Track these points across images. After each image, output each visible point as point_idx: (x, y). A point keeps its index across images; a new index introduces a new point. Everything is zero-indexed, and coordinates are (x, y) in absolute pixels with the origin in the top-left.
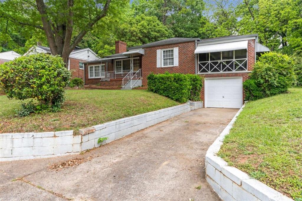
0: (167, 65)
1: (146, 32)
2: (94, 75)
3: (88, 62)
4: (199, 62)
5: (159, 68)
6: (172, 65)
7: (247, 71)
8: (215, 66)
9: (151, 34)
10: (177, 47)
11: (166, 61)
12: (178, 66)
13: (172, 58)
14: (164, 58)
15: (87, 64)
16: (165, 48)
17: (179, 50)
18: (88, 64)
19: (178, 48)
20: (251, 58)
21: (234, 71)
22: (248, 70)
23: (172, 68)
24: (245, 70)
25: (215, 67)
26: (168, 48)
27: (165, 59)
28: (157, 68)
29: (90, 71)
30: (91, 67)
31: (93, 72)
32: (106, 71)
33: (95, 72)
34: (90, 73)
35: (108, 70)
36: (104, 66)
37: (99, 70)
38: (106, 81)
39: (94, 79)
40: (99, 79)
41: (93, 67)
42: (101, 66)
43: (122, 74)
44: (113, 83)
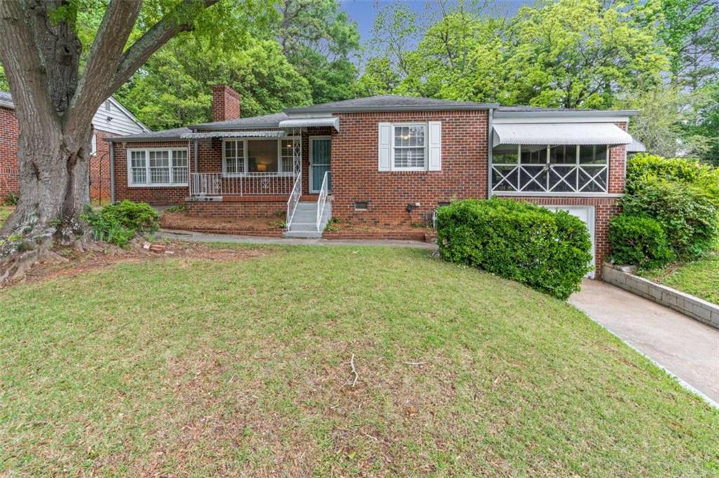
0: (406, 166)
1: (266, 75)
2: (148, 176)
3: (119, 137)
4: (492, 166)
5: (385, 172)
6: (418, 166)
7: (605, 194)
8: (533, 176)
9: (274, 80)
10: (438, 120)
11: (402, 154)
12: (440, 172)
13: (419, 149)
14: (397, 147)
15: (120, 143)
16: (401, 121)
17: (443, 128)
18: (124, 144)
19: (440, 123)
20: (617, 164)
21: (577, 193)
22: (609, 192)
23: (423, 174)
24: (603, 191)
25: (533, 179)
26: (411, 121)
27: (400, 149)
28: (379, 173)
29: (133, 165)
30: (138, 153)
31: (144, 169)
32: (192, 167)
33: (152, 169)
34: (132, 170)
35: (198, 166)
36: (185, 152)
37: (166, 163)
38: (209, 200)
39: (151, 189)
40: (166, 189)
41: (144, 153)
42: (174, 153)
43: (247, 179)
44: (234, 206)
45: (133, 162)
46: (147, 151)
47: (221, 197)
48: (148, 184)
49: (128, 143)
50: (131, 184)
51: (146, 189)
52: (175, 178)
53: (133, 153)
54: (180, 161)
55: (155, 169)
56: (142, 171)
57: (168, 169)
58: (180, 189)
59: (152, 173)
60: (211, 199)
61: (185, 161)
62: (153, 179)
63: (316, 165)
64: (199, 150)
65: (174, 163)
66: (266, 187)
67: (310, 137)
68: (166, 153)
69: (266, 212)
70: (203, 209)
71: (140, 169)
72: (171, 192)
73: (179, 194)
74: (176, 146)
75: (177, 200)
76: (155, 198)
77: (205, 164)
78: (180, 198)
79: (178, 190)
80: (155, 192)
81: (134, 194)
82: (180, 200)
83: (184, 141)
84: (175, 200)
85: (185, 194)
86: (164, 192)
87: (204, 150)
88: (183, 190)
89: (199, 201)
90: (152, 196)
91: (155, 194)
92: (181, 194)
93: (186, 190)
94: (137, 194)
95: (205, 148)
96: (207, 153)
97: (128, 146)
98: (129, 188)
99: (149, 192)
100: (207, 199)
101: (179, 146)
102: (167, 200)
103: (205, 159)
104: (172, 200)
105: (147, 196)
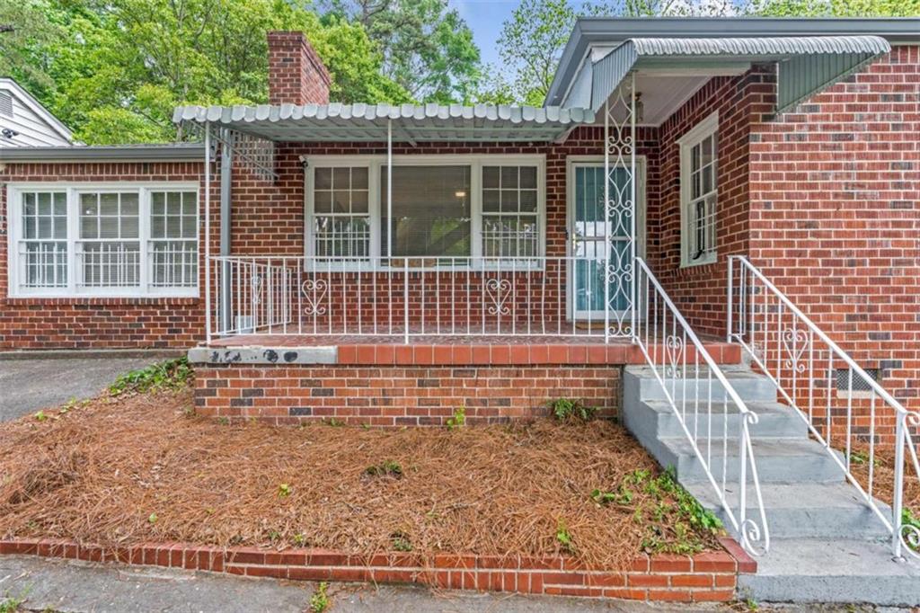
2: (74, 264)
29: (29, 231)
30: (44, 197)
31: (63, 246)
32: (215, 237)
33: (87, 247)
34: (24, 249)
35: (232, 237)
36: (190, 196)
37: (131, 226)
38: (281, 360)
39: (81, 305)
40: (129, 305)
41: (61, 197)
42: (157, 197)
43: (382, 278)
44: (383, 383)
45: (29, 224)
46: (73, 191)
47: (332, 349)
48: (73, 288)
49: (11, 167)
50: (18, 289)
51: (65, 304)
52: (159, 273)
53: (29, 198)
54: (173, 221)
55: (96, 246)
56: (55, 251)
57: (136, 246)
58: (175, 304)
59: (88, 259)
60: (290, 356)
61: (190, 222)
62: (89, 277)
64: (233, 191)
65: (157, 230)
67: (570, 158)
68: (131, 198)
69: (506, 402)
70: (260, 393)
71: (50, 246)
72: (145, 313)
73: (170, 319)
74: (163, 179)
75: (163, 337)
76: (92, 332)
77: (251, 231)
78: (170, 331)
79: (167, 309)
80: (93, 314)
81: (25, 320)
82: (173, 338)
83: (189, 164)
84: (156, 338)
85: (188, 319)
86: (121, 314)
87: (250, 191)
88: (183, 309)
89: (244, 360)
90: (85, 326)
91: (93, 320)
92: (175, 319)
93: (193, 313)
94: (36, 320)
95: (252, 184)
96: (258, 198)
97: (10, 175)
98: (12, 300)
99: (76, 314)
100: (272, 355)
101: (171, 179)
102: (132, 338)
103: (250, 217)
104: (147, 338)
105: (67, 324)
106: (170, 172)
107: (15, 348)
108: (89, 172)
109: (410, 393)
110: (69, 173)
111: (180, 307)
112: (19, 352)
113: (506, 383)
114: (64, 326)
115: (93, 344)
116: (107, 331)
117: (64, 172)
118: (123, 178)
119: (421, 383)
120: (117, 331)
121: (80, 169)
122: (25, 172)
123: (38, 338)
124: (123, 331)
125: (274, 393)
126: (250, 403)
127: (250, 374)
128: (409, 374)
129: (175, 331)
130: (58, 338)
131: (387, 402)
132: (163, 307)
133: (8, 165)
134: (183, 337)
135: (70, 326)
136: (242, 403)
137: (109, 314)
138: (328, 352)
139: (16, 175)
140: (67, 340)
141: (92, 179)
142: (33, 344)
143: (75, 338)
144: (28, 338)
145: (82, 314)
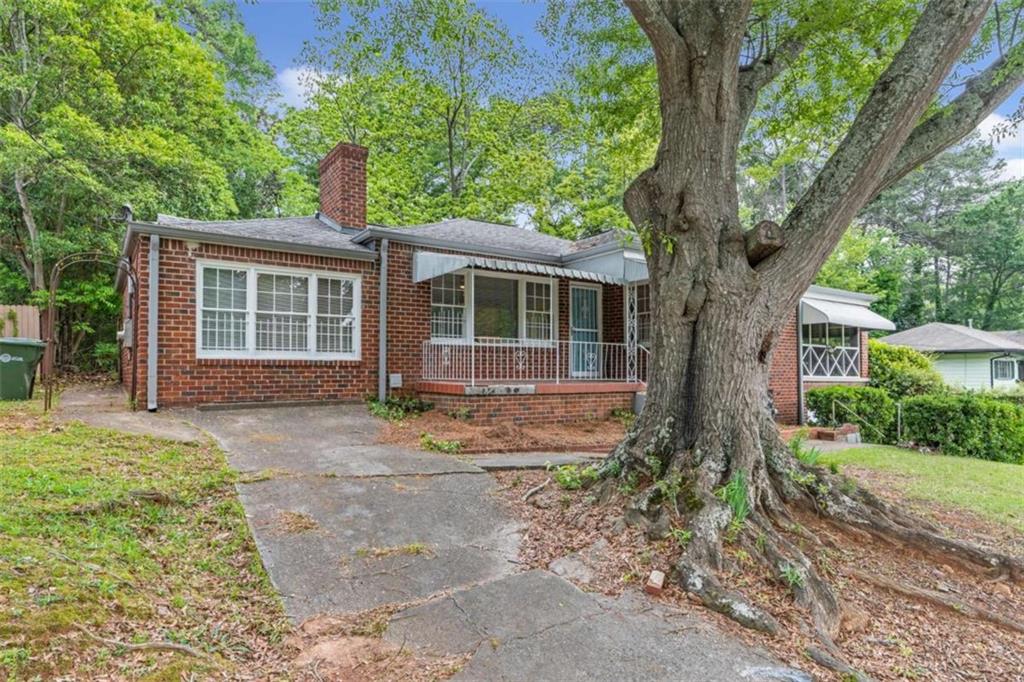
2: (251, 331)
7: (859, 378)
8: (820, 358)
15: (178, 244)
20: (865, 348)
21: (845, 377)
22: (861, 376)
24: (857, 376)
25: (820, 361)
29: (208, 302)
30: (225, 273)
31: (242, 316)
36: (348, 284)
37: (302, 303)
38: (512, 392)
40: (308, 365)
41: (243, 275)
42: (322, 282)
44: (550, 403)
45: (209, 294)
46: (253, 272)
47: (532, 386)
48: (248, 352)
49: (206, 246)
50: (202, 352)
51: (255, 364)
52: (322, 341)
54: (335, 301)
55: (270, 317)
56: (232, 319)
57: (304, 319)
58: (343, 366)
59: (263, 327)
60: (517, 390)
61: (347, 303)
62: (262, 341)
63: (577, 330)
65: (322, 308)
66: (521, 367)
67: (571, 283)
68: (303, 281)
70: (500, 410)
71: (229, 315)
72: (321, 372)
73: (340, 377)
74: (335, 270)
75: (334, 391)
76: (277, 387)
77: (398, 314)
78: (340, 386)
79: (337, 369)
80: (278, 372)
81: (217, 378)
82: (341, 391)
83: (355, 261)
84: (329, 391)
85: (353, 377)
86: (301, 372)
87: (398, 285)
88: (350, 369)
89: (496, 393)
90: (270, 382)
91: (278, 377)
92: (344, 377)
93: (357, 372)
94: (227, 378)
95: (399, 281)
96: (403, 291)
97: (204, 252)
98: (200, 361)
99: (263, 373)
100: (509, 390)
101: (342, 270)
102: (310, 391)
103: (398, 304)
104: (322, 391)
105: (255, 381)
106: (341, 265)
107: (207, 402)
108: (276, 258)
109: (562, 407)
110: (259, 257)
111: (347, 367)
112: (211, 404)
113: (596, 401)
114: (253, 382)
115: (278, 397)
116: (290, 387)
117: (254, 256)
118: (304, 266)
119: (566, 403)
120: (297, 387)
121: (268, 255)
122: (219, 252)
123: (229, 393)
124: (303, 386)
125: (507, 410)
126: (496, 416)
127: (496, 400)
128: (562, 398)
129: (343, 386)
130: (247, 393)
131: (553, 413)
132: (335, 367)
133: (202, 244)
134: (349, 390)
135: (257, 382)
136: (491, 416)
137: (291, 372)
138: (531, 388)
139: (210, 254)
140: (255, 394)
141: (279, 264)
142: (223, 398)
143: (262, 392)
144: (220, 393)
145: (269, 373)
